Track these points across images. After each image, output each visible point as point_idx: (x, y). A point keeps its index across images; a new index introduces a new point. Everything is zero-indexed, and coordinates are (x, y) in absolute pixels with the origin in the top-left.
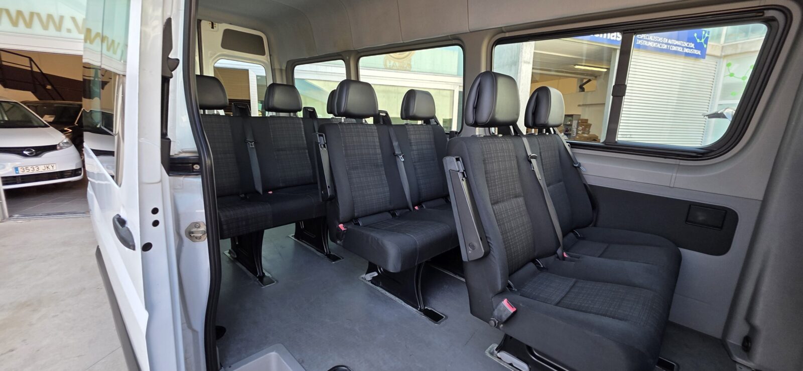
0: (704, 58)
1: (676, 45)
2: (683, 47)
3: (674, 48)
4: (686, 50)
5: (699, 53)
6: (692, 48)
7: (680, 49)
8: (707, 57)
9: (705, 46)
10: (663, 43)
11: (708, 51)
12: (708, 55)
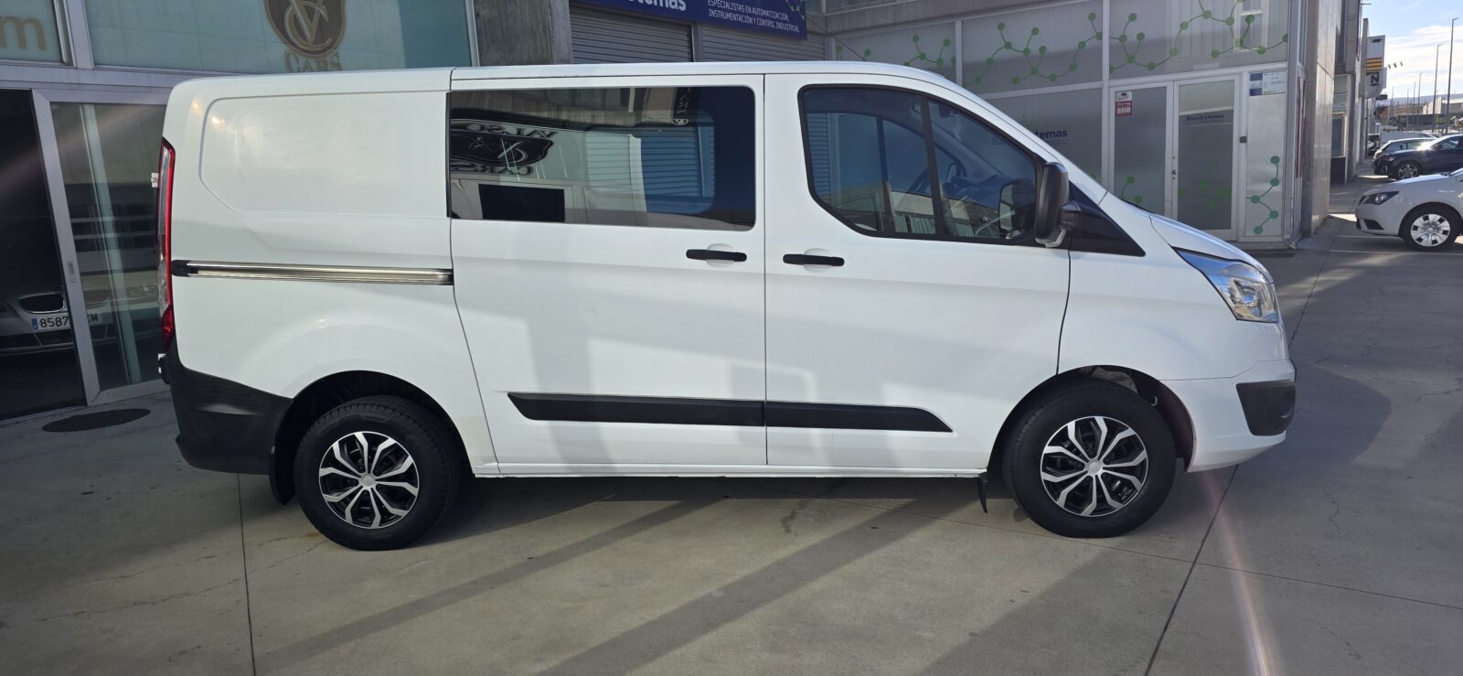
0: (806, 38)
1: (764, 17)
2: (775, 20)
3: (763, 22)
4: (780, 26)
5: (797, 29)
6: (785, 22)
7: (770, 24)
8: (809, 36)
9: (803, 17)
10: (745, 14)
11: (809, 26)
12: (810, 32)
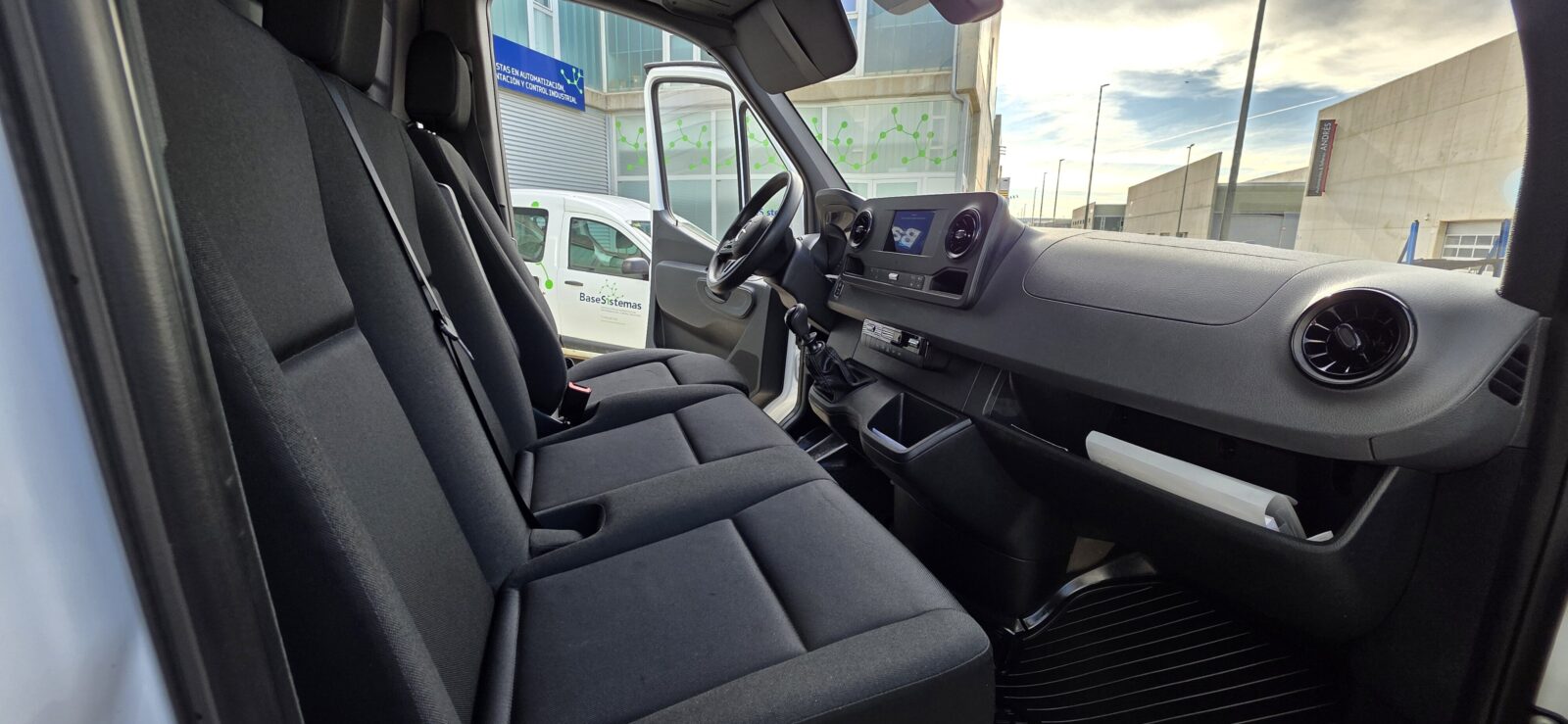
0: (584, 110)
1: (535, 83)
2: (548, 88)
3: (534, 87)
4: (553, 94)
5: (573, 100)
6: (560, 92)
7: (543, 90)
8: (588, 109)
9: (581, 92)
10: (511, 75)
11: (587, 100)
12: (588, 106)
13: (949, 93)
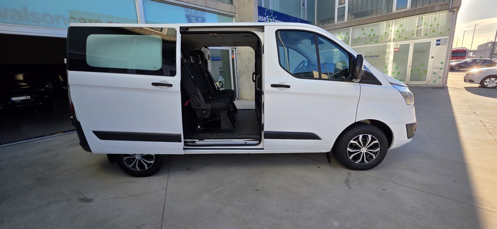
13: (448, 9)
